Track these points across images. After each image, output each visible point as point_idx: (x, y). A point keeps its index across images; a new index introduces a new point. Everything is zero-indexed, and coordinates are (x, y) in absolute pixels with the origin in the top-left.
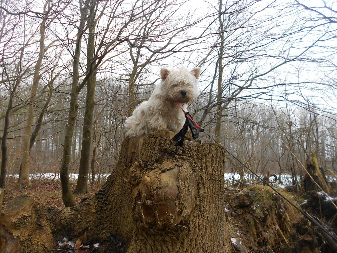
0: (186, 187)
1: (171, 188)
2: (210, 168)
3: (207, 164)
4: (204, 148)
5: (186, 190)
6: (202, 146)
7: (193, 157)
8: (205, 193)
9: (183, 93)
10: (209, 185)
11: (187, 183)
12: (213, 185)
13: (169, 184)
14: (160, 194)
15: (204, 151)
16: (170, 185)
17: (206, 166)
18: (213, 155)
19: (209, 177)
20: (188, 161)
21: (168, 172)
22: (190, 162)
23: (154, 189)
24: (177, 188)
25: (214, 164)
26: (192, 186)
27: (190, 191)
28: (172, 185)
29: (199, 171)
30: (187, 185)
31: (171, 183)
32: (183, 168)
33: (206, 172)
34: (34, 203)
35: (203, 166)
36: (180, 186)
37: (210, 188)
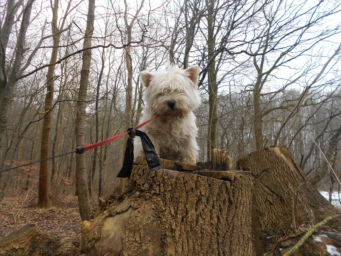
0: (136, 242)
1: (110, 242)
2: (192, 213)
3: (187, 206)
4: (186, 181)
5: (135, 246)
6: (184, 178)
7: (165, 195)
8: (176, 252)
9: (171, 104)
10: (188, 241)
11: (138, 236)
12: (197, 240)
13: (109, 236)
14: (97, 248)
15: (185, 186)
16: (111, 236)
17: (187, 209)
18: (201, 193)
19: (188, 227)
20: (152, 202)
21: (118, 216)
22: (154, 203)
23: (89, 240)
24: (121, 242)
25: (202, 207)
26: (150, 241)
27: (144, 248)
28: (114, 237)
29: (170, 216)
30: (138, 239)
31: (113, 233)
32: (136, 211)
33: (184, 219)
34: (35, 234)
35: (180, 209)
36: (125, 239)
37: (188, 245)
